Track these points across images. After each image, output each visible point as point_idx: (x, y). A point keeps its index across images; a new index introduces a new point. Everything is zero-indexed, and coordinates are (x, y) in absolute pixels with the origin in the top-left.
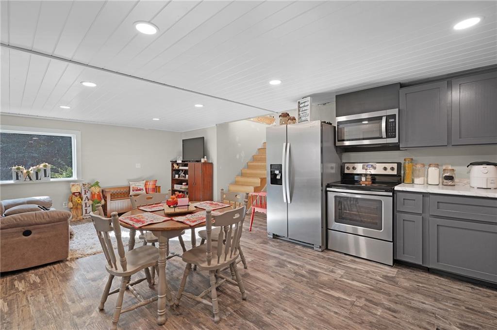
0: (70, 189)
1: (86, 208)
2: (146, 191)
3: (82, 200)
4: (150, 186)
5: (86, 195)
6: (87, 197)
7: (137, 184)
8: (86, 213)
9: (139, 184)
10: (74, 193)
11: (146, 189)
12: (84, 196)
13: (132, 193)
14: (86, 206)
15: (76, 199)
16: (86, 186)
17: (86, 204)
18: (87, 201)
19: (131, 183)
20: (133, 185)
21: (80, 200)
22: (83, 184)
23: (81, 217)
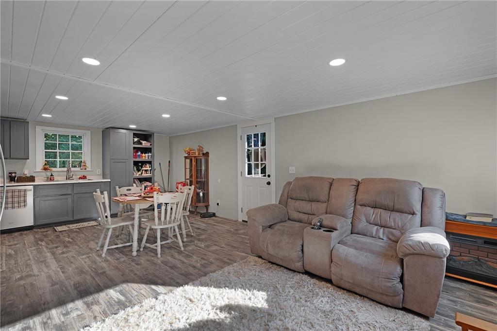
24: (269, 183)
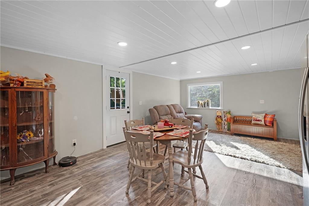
0: (216, 113)
1: (224, 126)
2: (265, 123)
3: (222, 120)
4: (268, 119)
5: (225, 118)
6: (225, 119)
7: (257, 116)
8: (224, 129)
9: (259, 116)
10: (218, 116)
11: (265, 121)
12: (224, 119)
13: (253, 122)
14: (224, 125)
15: (219, 120)
16: (225, 113)
17: (224, 123)
18: (225, 122)
19: (253, 114)
20: (254, 116)
21: (221, 121)
22: (224, 112)
23: (221, 130)
24: (128, 112)
